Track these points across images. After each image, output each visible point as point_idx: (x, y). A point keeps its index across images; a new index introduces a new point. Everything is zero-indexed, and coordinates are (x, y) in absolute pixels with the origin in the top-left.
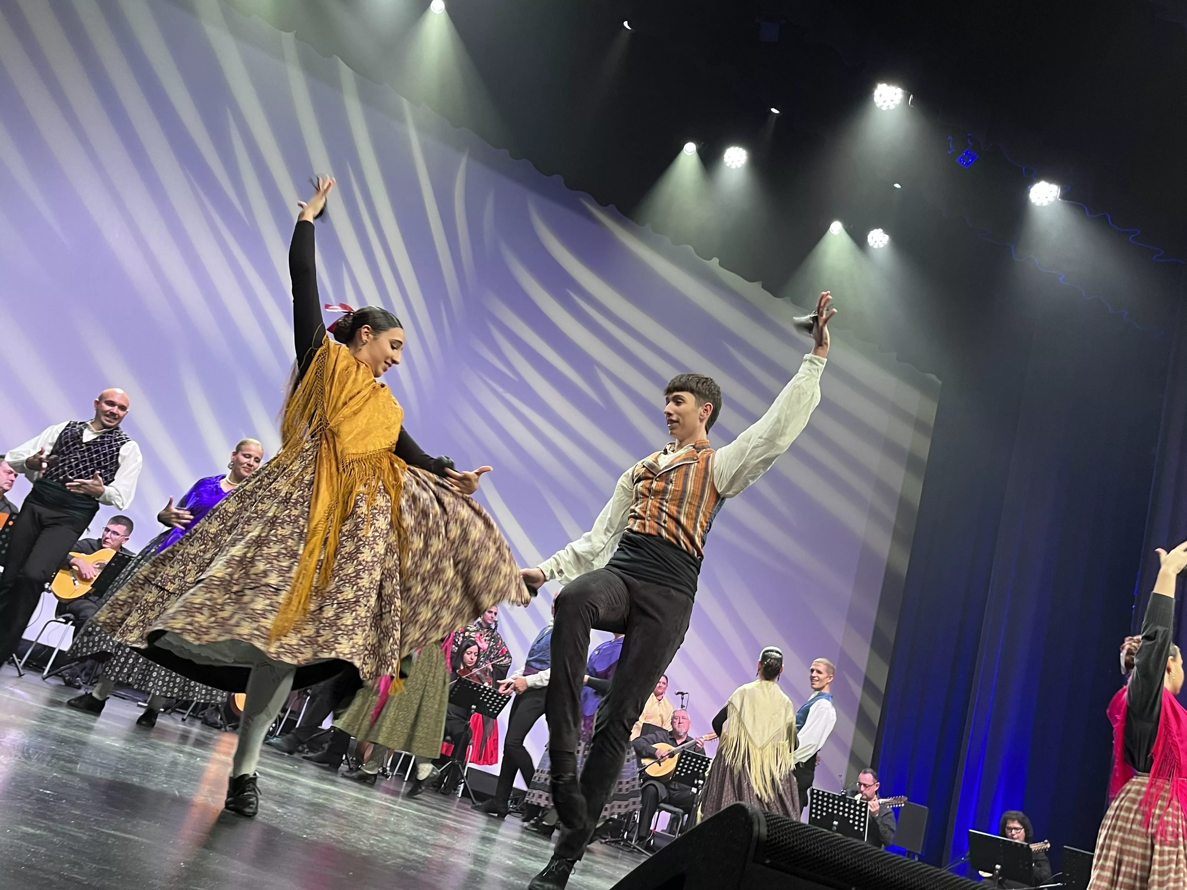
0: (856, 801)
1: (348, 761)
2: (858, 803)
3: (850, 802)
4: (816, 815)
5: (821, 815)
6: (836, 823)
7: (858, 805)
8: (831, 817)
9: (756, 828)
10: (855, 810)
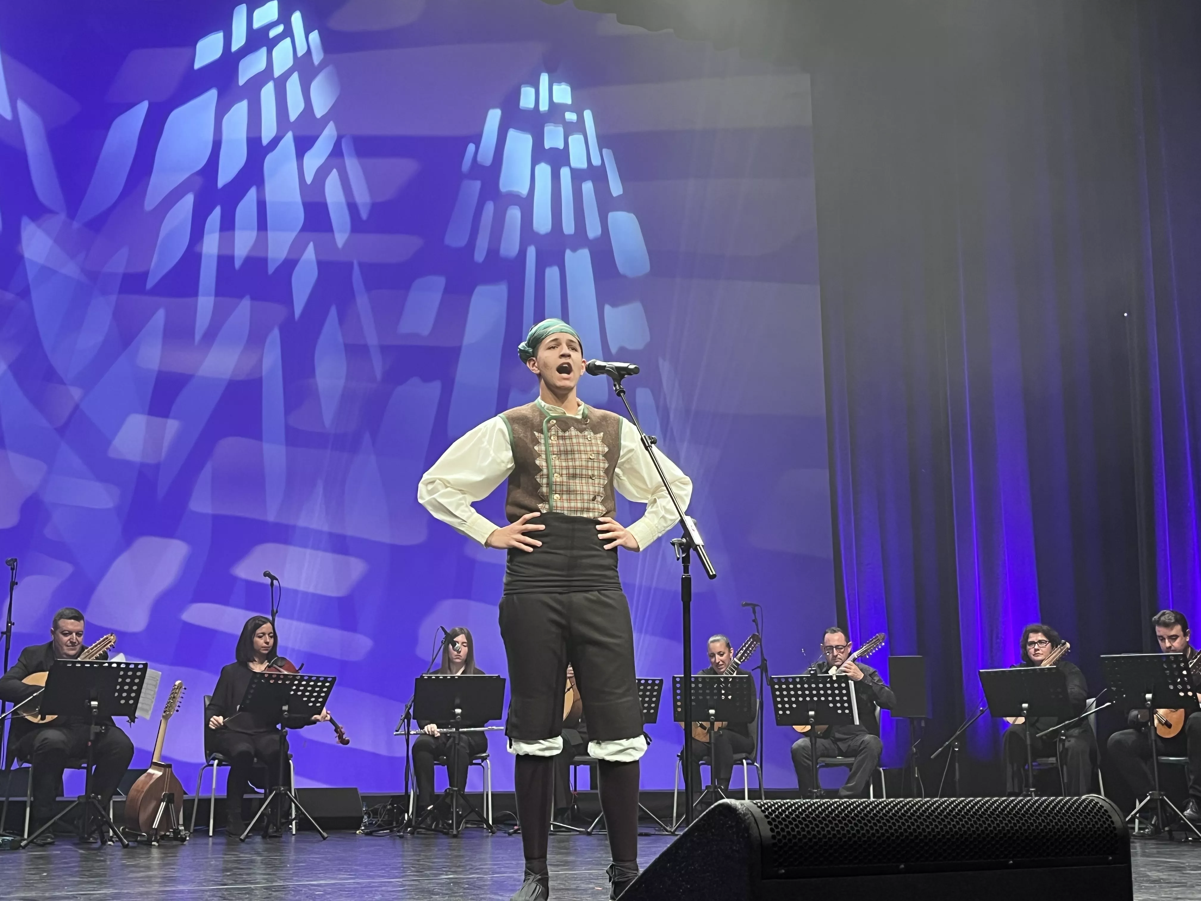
0: (831, 677)
1: (118, 836)
2: (834, 678)
3: (824, 680)
4: (784, 709)
5: (791, 708)
6: (812, 713)
7: (835, 682)
8: (804, 707)
9: (754, 831)
10: (833, 689)
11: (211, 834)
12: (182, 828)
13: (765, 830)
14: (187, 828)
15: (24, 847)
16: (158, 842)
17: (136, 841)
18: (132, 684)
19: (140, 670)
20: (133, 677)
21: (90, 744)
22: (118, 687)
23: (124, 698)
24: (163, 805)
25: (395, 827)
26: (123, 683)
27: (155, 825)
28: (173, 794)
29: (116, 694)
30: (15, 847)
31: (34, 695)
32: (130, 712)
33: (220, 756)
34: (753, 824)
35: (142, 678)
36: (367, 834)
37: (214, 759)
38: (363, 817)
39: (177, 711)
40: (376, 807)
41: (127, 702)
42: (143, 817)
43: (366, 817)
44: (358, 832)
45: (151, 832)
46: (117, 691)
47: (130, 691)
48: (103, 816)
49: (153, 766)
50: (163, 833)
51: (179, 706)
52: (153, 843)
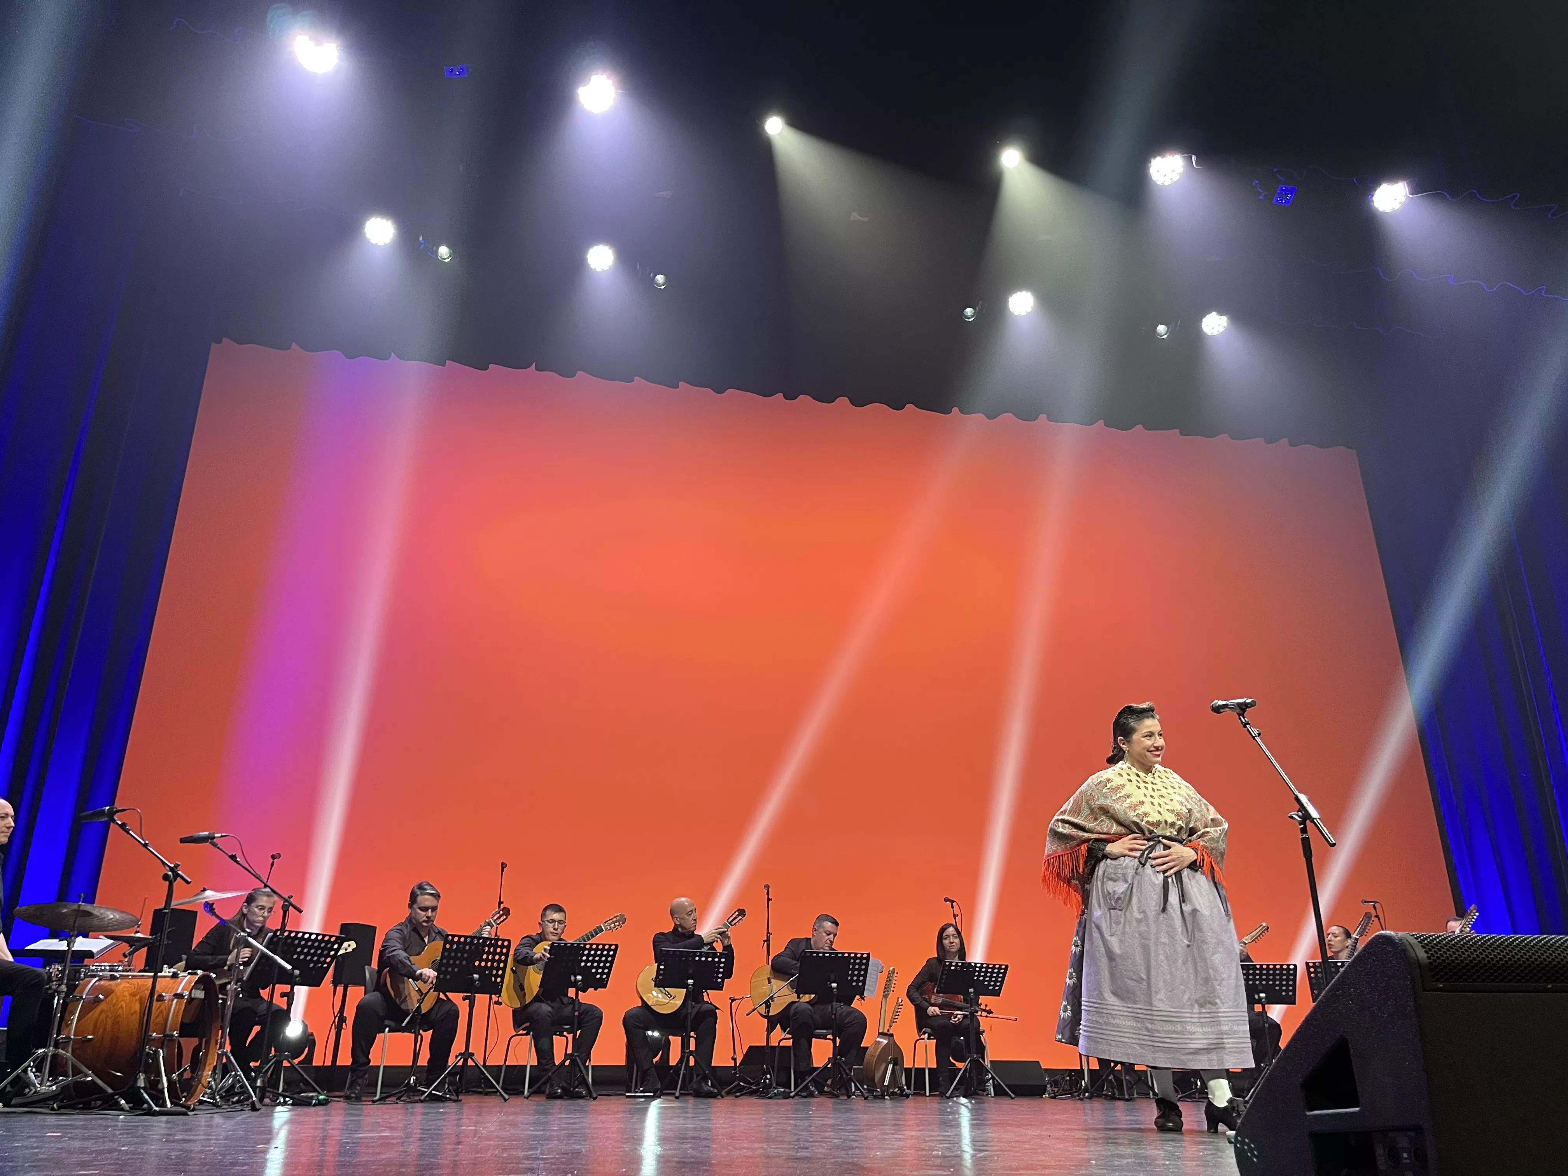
9: (1412, 954)
11: (928, 1094)
12: (905, 1087)
13: (1422, 954)
14: (909, 1088)
15: (793, 1097)
16: (889, 1097)
17: (873, 1095)
18: (860, 970)
19: (865, 958)
20: (861, 964)
21: (833, 1017)
22: (850, 972)
23: (855, 981)
24: (890, 1066)
25: (1075, 1092)
26: (854, 969)
27: (886, 1083)
28: (897, 1058)
29: (849, 978)
30: (786, 1096)
31: (791, 979)
32: (861, 992)
33: (929, 1030)
34: (1408, 947)
35: (867, 964)
36: (1052, 1098)
37: (924, 1033)
38: (1046, 1086)
39: (893, 991)
40: (1056, 1078)
41: (857, 984)
42: (877, 1077)
43: (1048, 1086)
44: (1044, 1096)
45: (883, 1088)
46: (850, 975)
47: (859, 975)
48: (847, 1075)
49: (880, 1036)
50: (892, 1090)
51: (894, 987)
52: (886, 1097)
